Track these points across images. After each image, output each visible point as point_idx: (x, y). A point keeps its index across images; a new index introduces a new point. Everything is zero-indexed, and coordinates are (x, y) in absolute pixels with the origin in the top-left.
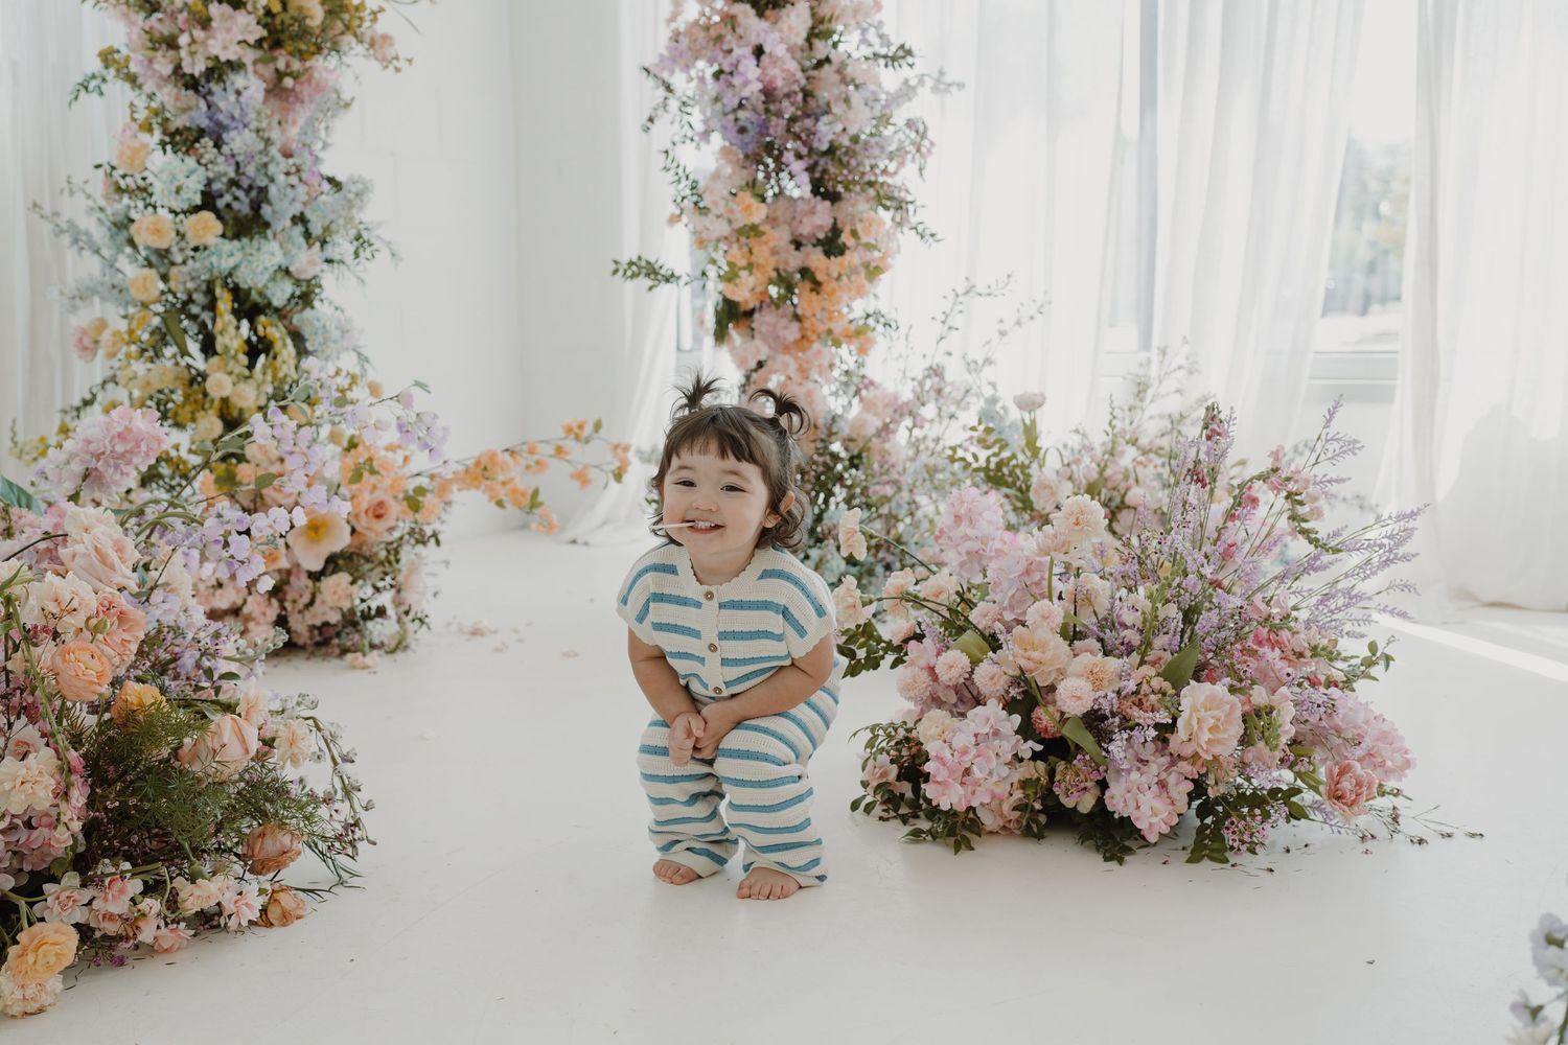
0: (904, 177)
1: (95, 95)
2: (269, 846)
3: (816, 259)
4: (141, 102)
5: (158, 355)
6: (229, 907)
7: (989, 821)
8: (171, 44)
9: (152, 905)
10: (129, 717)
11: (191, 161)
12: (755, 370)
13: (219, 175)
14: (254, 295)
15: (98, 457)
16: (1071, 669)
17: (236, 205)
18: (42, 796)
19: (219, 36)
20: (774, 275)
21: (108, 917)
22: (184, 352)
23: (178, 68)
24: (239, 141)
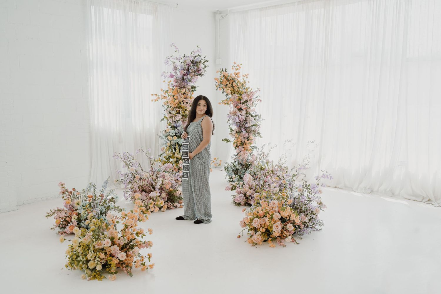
0: (258, 130)
1: (163, 121)
2: (180, 202)
3: (246, 140)
4: (169, 121)
5: (169, 150)
6: (177, 206)
7: (242, 204)
8: (172, 117)
9: (172, 205)
10: (170, 191)
11: (174, 130)
12: (239, 153)
13: (177, 132)
14: (180, 145)
15: (166, 168)
16: (249, 191)
17: (179, 135)
18: (165, 196)
19: (177, 118)
20: (241, 142)
21: (169, 206)
22: (172, 150)
23: (173, 120)
24: (179, 128)
